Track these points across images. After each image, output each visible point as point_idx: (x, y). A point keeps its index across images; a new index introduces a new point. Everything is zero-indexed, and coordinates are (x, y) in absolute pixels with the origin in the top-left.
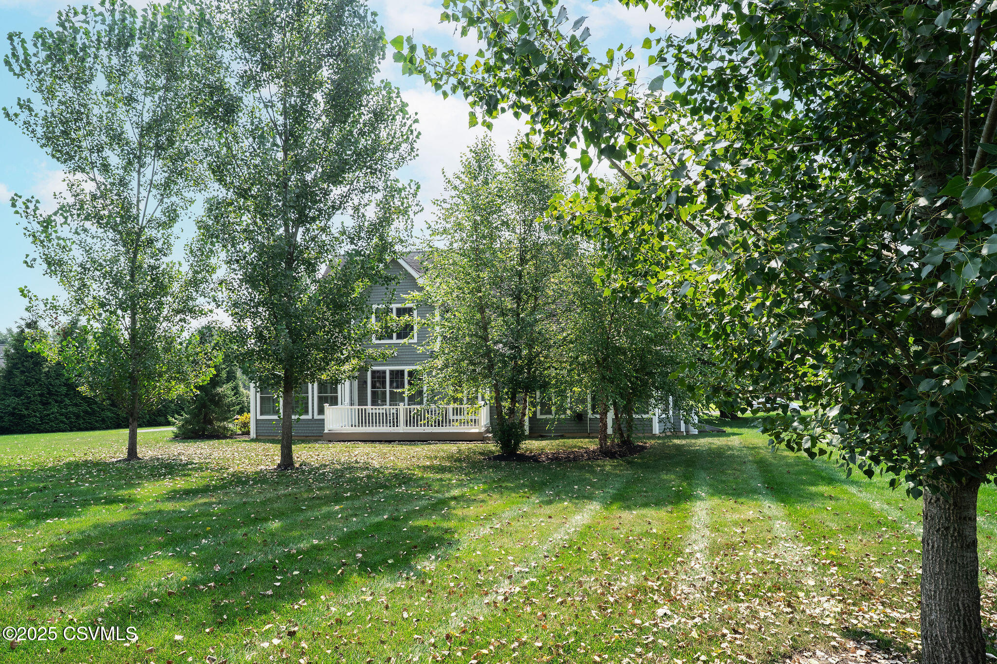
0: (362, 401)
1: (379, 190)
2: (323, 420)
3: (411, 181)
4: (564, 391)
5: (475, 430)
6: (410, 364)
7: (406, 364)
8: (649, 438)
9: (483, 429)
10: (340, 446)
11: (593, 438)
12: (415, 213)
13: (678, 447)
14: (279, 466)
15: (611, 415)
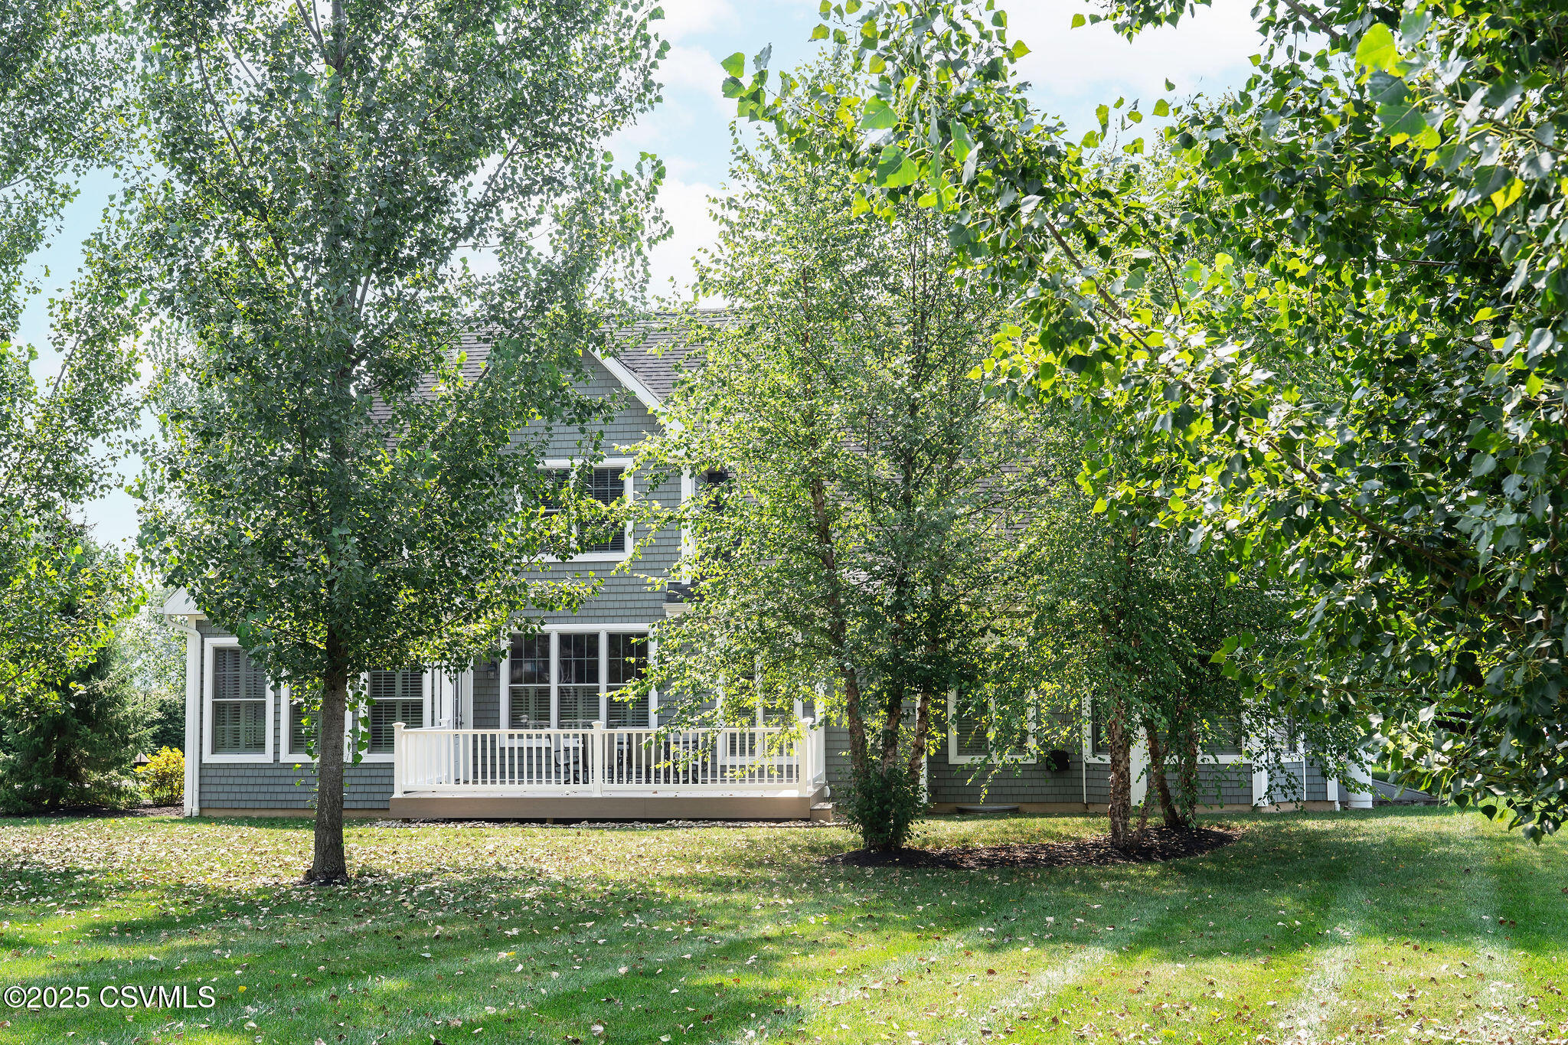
0: (485, 716)
1: (564, 187)
2: (390, 766)
3: (644, 156)
4: (1020, 692)
5: (789, 791)
6: (613, 619)
7: (603, 618)
8: (1240, 816)
9: (810, 791)
10: (437, 834)
11: (1095, 815)
12: (652, 242)
13: (1312, 840)
14: (310, 876)
15: (1139, 757)
